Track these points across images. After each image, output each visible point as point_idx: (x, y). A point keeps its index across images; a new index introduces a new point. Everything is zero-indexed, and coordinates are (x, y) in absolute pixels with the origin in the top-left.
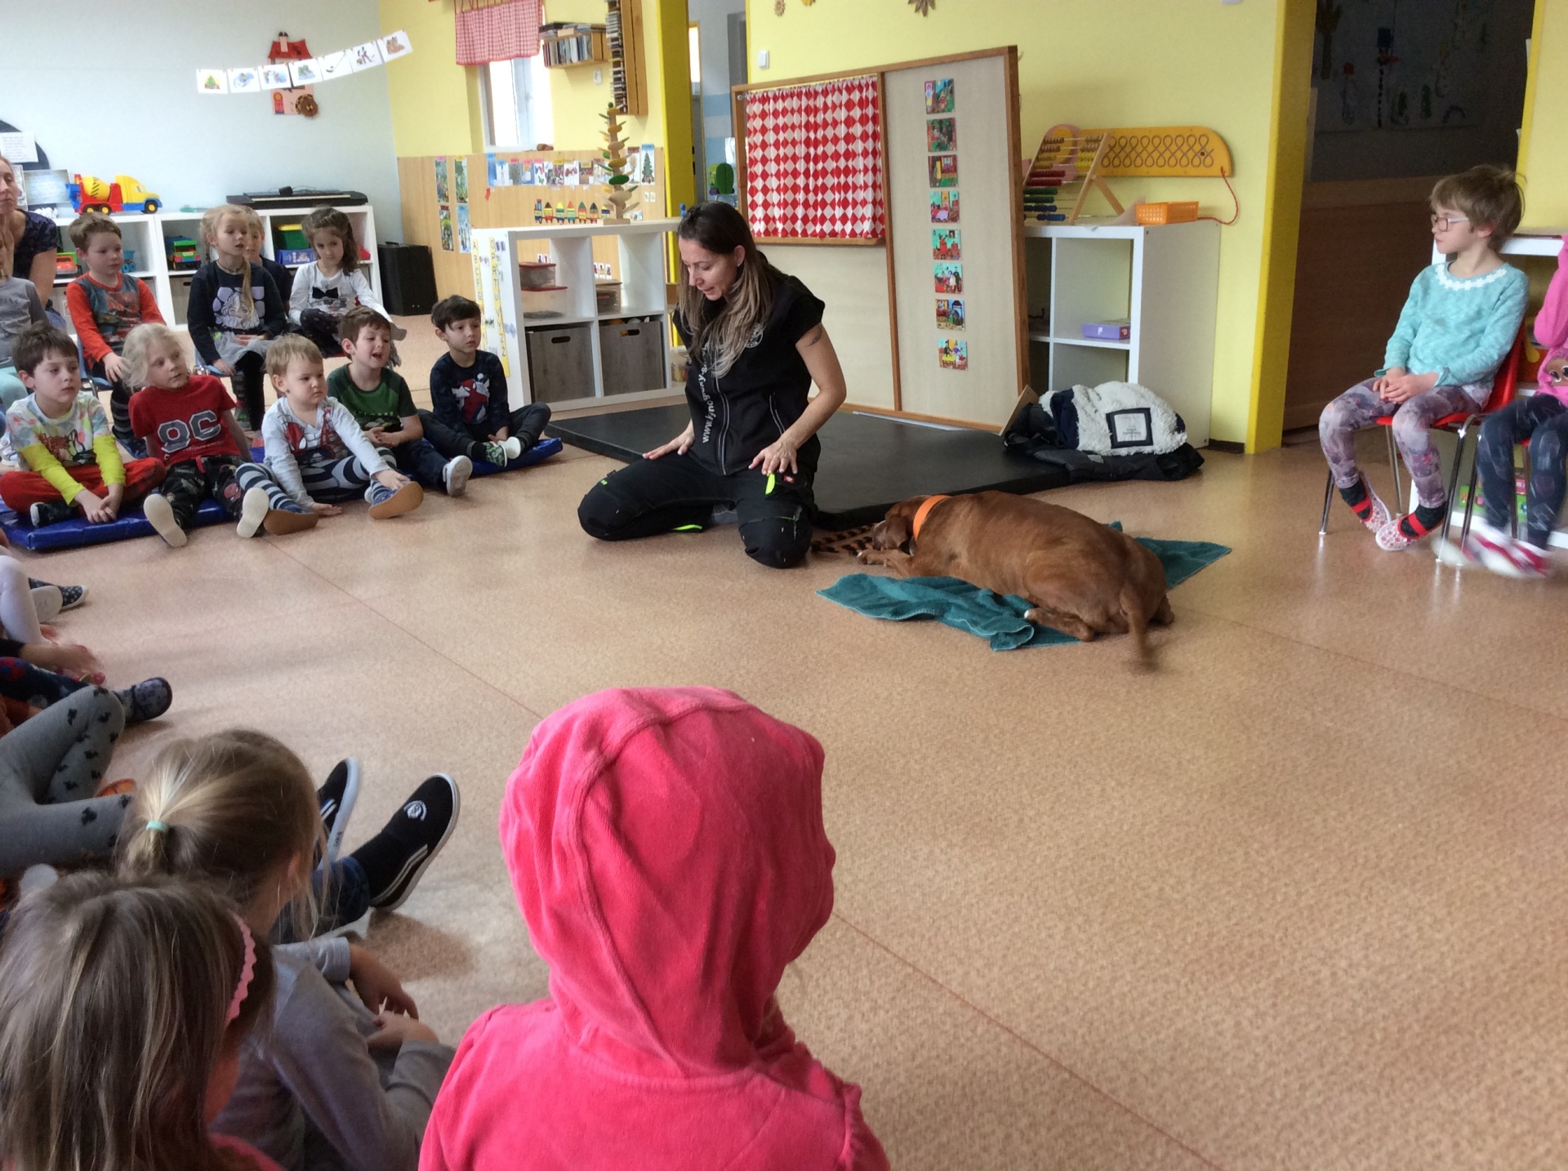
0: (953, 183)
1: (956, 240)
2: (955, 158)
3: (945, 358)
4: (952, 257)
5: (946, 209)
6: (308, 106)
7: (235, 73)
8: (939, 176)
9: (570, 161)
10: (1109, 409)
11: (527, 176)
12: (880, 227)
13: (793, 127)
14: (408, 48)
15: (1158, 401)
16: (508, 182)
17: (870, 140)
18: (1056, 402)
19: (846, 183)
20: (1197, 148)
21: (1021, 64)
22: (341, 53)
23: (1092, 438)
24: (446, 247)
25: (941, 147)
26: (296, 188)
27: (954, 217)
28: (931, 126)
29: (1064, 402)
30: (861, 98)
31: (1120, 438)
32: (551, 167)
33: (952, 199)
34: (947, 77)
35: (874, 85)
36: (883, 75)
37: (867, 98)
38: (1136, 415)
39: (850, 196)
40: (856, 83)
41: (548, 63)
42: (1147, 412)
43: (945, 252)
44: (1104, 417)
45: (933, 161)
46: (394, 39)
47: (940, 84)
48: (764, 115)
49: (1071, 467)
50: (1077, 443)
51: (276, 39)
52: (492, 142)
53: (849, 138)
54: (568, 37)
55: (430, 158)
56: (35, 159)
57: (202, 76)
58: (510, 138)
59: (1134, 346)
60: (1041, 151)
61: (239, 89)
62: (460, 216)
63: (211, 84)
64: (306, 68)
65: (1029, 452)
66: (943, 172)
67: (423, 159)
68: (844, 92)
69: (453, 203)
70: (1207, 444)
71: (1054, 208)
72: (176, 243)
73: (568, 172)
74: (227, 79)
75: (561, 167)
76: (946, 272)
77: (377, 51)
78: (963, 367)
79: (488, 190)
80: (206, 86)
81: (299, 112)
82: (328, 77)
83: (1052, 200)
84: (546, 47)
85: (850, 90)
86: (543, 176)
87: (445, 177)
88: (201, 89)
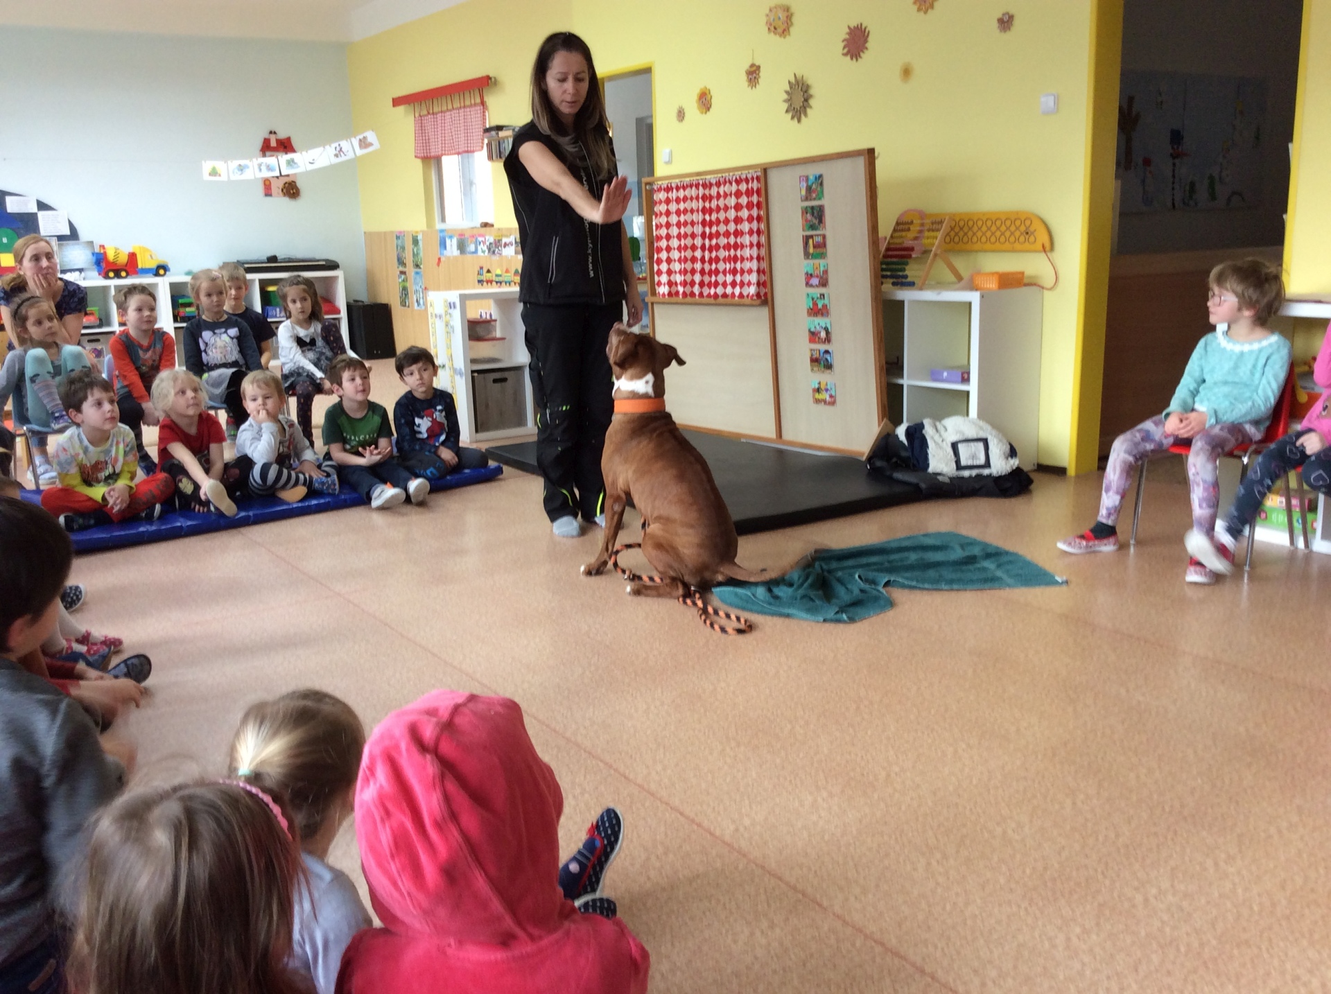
0: (823, 256)
1: (826, 301)
2: (824, 237)
3: (817, 396)
4: (822, 315)
5: (817, 276)
6: (291, 190)
7: (234, 164)
8: (811, 250)
9: (507, 236)
10: (954, 438)
11: (472, 248)
12: (763, 291)
13: (692, 211)
14: (376, 145)
15: (994, 432)
16: (456, 252)
17: (755, 222)
18: (909, 433)
19: (736, 256)
20: (1023, 228)
21: (878, 163)
22: (322, 148)
23: (940, 462)
24: (403, 304)
25: (812, 227)
26: (280, 256)
27: (824, 283)
28: (805, 211)
29: (916, 433)
30: (748, 189)
31: (963, 462)
32: (492, 240)
33: (822, 269)
34: (818, 174)
35: (758, 179)
36: (765, 171)
37: (752, 189)
38: (976, 444)
39: (738, 266)
40: (744, 177)
41: (490, 157)
42: (985, 442)
43: (817, 311)
44: (950, 445)
45: (806, 239)
46: (365, 138)
47: (812, 178)
48: (668, 201)
49: (923, 486)
50: (928, 465)
51: (267, 136)
52: (443, 220)
53: (738, 220)
54: (507, 137)
55: (392, 232)
56: (67, 232)
57: (207, 166)
58: (457, 218)
59: (973, 387)
60: (895, 230)
61: (237, 177)
62: (415, 279)
63: (214, 173)
64: (293, 160)
65: (888, 473)
66: (815, 247)
67: (385, 233)
68: (734, 183)
69: (410, 269)
70: (1036, 467)
71: (906, 277)
72: (181, 301)
73: (506, 245)
74: (227, 169)
75: (500, 241)
76: (818, 327)
77: (351, 147)
78: (833, 403)
79: (439, 259)
80: (210, 174)
81: (285, 195)
82: (310, 167)
83: (904, 270)
84: (489, 145)
85: (738, 182)
86: (485, 248)
87: (403, 248)
88: (206, 177)
